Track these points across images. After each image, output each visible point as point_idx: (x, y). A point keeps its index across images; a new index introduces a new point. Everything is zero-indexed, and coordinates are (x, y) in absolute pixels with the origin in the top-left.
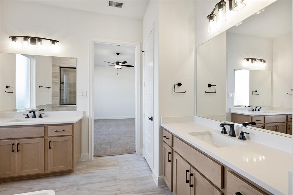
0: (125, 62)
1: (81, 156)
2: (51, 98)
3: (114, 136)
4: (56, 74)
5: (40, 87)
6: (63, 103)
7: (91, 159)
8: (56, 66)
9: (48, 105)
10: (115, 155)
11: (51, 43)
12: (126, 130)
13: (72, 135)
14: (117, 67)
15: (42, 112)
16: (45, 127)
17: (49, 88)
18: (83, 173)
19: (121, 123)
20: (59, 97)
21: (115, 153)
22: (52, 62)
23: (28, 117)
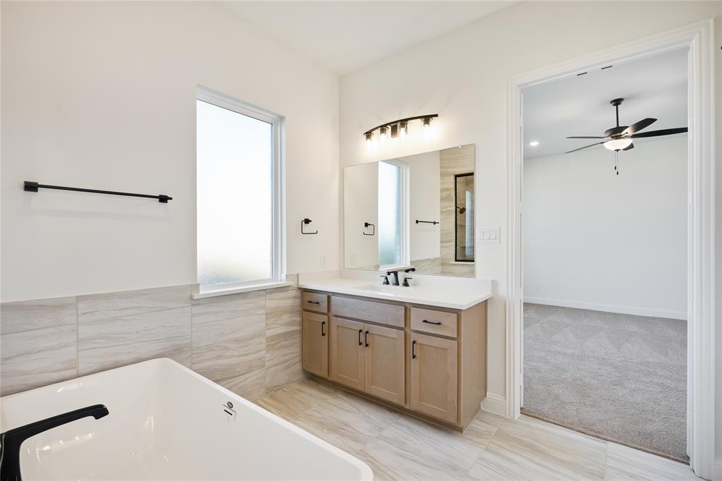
0: (649, 121)
1: (486, 396)
2: (438, 244)
3: (600, 369)
4: (447, 193)
5: (417, 222)
6: (465, 256)
7: (512, 415)
8: (448, 174)
9: (433, 261)
10: (592, 433)
11: (423, 123)
12: (651, 360)
13: (457, 339)
14: (612, 145)
15: (410, 274)
16: (407, 307)
17: (435, 223)
18: (484, 447)
19: (633, 328)
20: (454, 243)
21: (594, 428)
22: (441, 167)
23: (388, 283)
